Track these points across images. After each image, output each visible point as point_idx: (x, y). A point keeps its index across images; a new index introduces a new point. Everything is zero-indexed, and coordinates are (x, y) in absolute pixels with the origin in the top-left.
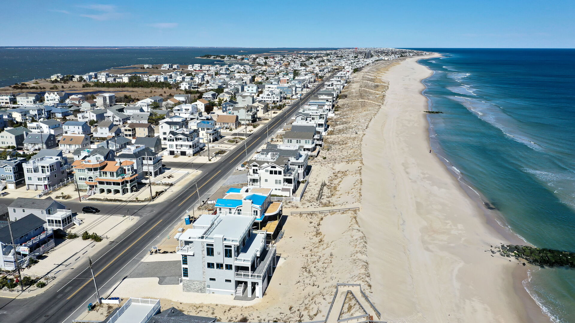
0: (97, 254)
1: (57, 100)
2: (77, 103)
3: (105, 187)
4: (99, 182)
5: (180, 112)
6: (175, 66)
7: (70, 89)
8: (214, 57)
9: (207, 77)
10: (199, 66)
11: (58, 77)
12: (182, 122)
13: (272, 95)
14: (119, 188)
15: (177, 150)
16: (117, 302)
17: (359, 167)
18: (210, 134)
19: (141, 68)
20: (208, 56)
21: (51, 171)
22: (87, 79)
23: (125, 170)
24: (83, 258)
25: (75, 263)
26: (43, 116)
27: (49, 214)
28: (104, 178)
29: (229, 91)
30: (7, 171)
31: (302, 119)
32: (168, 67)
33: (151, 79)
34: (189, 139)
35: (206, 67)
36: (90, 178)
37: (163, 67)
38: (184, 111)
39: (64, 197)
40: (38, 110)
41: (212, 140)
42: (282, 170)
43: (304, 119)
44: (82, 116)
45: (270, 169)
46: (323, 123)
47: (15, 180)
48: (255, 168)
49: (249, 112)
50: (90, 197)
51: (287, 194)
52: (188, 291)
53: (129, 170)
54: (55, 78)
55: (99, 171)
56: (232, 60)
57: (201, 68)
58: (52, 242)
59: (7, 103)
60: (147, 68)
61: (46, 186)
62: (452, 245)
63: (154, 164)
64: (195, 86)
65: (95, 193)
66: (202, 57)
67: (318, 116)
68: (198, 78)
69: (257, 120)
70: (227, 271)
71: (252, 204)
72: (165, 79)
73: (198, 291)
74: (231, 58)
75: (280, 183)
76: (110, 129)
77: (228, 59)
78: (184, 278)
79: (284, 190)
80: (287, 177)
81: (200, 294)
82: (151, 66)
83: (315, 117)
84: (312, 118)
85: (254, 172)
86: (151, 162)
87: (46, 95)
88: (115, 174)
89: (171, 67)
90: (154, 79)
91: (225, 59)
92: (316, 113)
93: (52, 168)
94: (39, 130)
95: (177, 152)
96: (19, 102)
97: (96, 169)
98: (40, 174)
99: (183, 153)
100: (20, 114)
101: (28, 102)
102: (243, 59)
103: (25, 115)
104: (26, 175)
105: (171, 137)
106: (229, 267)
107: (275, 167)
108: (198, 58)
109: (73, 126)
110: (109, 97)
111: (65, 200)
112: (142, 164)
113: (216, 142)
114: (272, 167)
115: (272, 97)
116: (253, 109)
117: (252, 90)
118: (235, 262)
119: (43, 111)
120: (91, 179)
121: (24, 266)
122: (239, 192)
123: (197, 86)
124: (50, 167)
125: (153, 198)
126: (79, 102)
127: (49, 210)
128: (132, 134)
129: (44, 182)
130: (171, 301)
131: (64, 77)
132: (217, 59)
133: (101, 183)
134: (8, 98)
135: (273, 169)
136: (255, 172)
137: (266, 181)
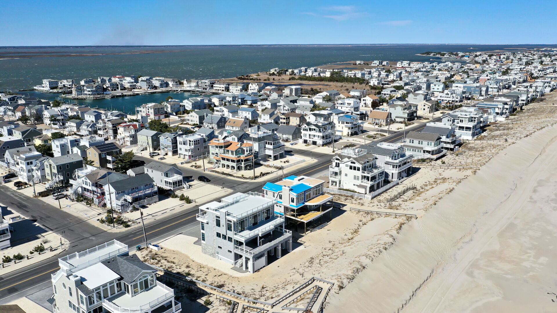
0: (179, 212)
1: (256, 90)
2: (268, 93)
3: (226, 163)
4: (222, 158)
5: (342, 105)
6: (385, 63)
7: (279, 81)
8: (434, 54)
9: (404, 74)
10: (407, 63)
11: (275, 70)
12: (328, 114)
13: (452, 94)
14: (234, 164)
15: (310, 139)
16: (156, 248)
17: (465, 176)
18: (349, 128)
19: (354, 64)
20: (428, 53)
21: (195, 145)
22: (297, 73)
23: (244, 150)
24: (168, 213)
25: (160, 216)
26: (237, 102)
27: (167, 176)
28: (227, 156)
29: (409, 89)
30: (168, 142)
31: (448, 121)
32: (378, 64)
33: (350, 74)
34: (321, 130)
35: (414, 64)
36: (217, 153)
37: (374, 64)
38: (346, 104)
39: (196, 167)
40: (233, 97)
41: (350, 133)
42: (360, 166)
43: (451, 121)
44: (261, 104)
45: (349, 164)
46: (471, 126)
47: (173, 149)
48: (338, 161)
49: (406, 110)
50: (214, 170)
51: (362, 191)
52: (205, 253)
53: (247, 151)
54: (273, 72)
55: (223, 148)
56: (452, 57)
57: (409, 65)
58: (156, 197)
59: (223, 90)
60: (359, 64)
61: (189, 156)
62: (509, 276)
63: (273, 149)
64: (386, 83)
65: (219, 167)
66: (423, 54)
67: (467, 119)
68: (393, 75)
69: (416, 118)
70: (229, 242)
71: (290, 192)
72: (363, 75)
73: (210, 255)
74: (452, 55)
75: (358, 179)
76: (270, 117)
77: (448, 56)
78: (202, 241)
79: (360, 186)
80: (366, 175)
81: (211, 258)
82: (362, 62)
83: (463, 119)
84: (461, 120)
85: (336, 166)
86: (271, 147)
87: (250, 85)
88: (234, 153)
89: (381, 63)
90: (352, 75)
91: (445, 56)
92: (466, 115)
93: (196, 142)
94: (221, 113)
95: (310, 141)
96: (231, 90)
97: (221, 147)
98: (187, 147)
99: (314, 143)
100: (218, 100)
101: (236, 90)
102: (463, 56)
103: (222, 100)
104: (179, 146)
105: (305, 127)
106: (230, 239)
107: (354, 163)
108: (418, 55)
109: (245, 112)
110: (295, 89)
111: (195, 169)
112: (265, 148)
113: (355, 136)
114: (352, 163)
115: (452, 96)
116: (412, 107)
117: (438, 89)
118: (235, 236)
119: (237, 98)
120: (217, 155)
121: (129, 211)
122: (293, 180)
123: (387, 83)
124: (195, 141)
125: (256, 177)
126: (270, 93)
127: (167, 174)
128: (285, 122)
129: (189, 153)
130: (189, 257)
131: (280, 71)
132: (437, 56)
133: (224, 159)
134: (224, 86)
135: (353, 165)
136: (338, 165)
137: (346, 175)
